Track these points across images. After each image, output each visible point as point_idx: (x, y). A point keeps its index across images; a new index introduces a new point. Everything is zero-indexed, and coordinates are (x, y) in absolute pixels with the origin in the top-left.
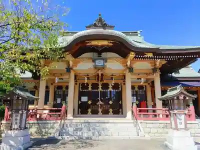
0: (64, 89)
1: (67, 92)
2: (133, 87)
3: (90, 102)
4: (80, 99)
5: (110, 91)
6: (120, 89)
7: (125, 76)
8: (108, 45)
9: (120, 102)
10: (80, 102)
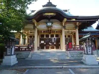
0: (33, 37)
1: (34, 39)
2: (65, 36)
3: (45, 43)
4: (40, 42)
5: (55, 38)
6: (59, 37)
7: (61, 31)
8: (53, 15)
9: (59, 43)
10: (40, 43)
